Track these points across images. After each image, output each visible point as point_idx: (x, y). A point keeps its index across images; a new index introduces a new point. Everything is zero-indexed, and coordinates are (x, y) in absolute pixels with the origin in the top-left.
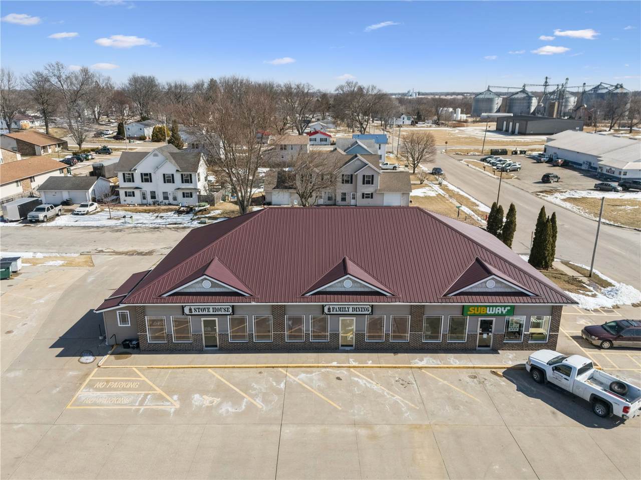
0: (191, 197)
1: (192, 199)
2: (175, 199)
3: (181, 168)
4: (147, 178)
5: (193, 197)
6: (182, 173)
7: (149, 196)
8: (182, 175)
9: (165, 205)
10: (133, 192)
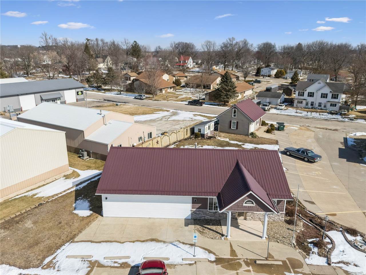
0: (335, 106)
1: (335, 107)
2: (325, 106)
3: (332, 90)
4: (311, 95)
5: (337, 106)
6: (333, 93)
7: (309, 104)
8: (333, 94)
9: (319, 109)
10: (302, 102)
